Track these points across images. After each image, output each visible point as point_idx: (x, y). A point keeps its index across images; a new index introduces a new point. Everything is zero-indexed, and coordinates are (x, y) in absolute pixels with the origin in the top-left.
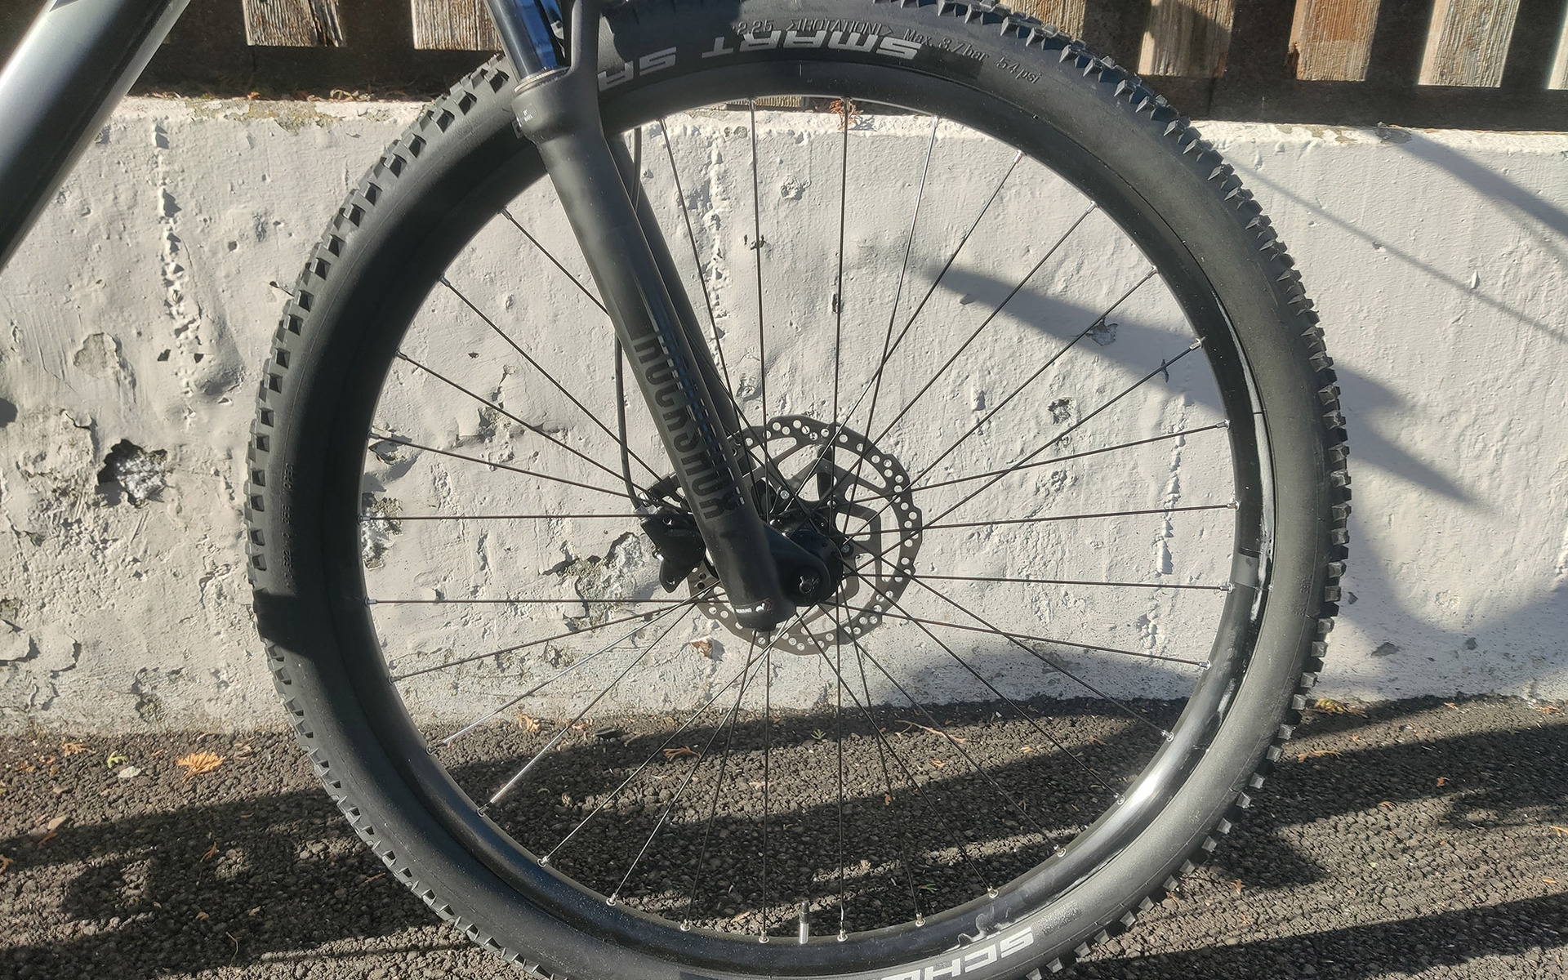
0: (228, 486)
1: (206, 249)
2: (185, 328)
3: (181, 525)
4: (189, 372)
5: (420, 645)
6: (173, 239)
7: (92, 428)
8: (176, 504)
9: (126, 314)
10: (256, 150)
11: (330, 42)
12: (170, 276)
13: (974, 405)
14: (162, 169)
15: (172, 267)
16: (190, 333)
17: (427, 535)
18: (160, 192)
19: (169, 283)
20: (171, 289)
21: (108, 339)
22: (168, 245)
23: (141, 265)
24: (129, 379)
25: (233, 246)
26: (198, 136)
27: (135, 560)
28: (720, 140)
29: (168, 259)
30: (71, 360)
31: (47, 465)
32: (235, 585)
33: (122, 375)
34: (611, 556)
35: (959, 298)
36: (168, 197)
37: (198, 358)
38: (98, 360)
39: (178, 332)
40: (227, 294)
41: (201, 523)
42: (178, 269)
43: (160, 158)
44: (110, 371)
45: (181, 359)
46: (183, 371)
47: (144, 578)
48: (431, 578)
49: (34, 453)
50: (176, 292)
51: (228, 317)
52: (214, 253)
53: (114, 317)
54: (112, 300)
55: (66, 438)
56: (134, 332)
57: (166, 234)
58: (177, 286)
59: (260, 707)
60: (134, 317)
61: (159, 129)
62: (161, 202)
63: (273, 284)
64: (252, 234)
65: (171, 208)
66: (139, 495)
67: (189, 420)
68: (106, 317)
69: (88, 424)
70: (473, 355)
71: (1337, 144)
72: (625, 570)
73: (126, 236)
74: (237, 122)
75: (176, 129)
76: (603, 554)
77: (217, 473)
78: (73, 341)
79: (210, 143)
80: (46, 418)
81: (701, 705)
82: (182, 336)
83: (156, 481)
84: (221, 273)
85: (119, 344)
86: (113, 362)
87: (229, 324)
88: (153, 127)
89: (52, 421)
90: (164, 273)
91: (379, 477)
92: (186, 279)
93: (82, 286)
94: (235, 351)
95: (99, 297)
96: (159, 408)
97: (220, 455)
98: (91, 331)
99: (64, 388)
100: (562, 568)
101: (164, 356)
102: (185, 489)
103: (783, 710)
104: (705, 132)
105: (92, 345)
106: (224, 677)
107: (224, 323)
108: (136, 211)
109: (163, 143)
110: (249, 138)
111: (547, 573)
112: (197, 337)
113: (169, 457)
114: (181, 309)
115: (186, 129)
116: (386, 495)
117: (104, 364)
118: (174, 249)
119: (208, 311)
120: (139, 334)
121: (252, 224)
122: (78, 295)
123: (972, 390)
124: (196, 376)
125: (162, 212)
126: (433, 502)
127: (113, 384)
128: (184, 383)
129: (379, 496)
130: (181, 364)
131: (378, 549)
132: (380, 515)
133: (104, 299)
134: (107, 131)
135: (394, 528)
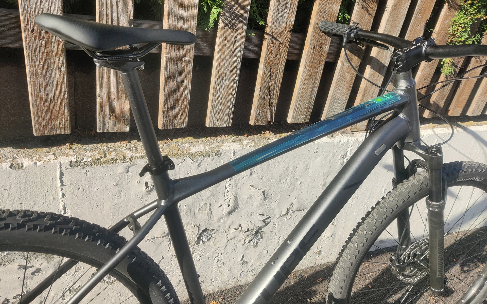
0: (227, 235)
1: (237, 179)
2: (228, 198)
3: (213, 246)
4: (226, 209)
5: (261, 263)
7: (198, 227)
8: (213, 241)
9: (214, 197)
11: (271, 123)
13: (383, 192)
15: (228, 184)
16: (228, 200)
17: (268, 238)
19: (226, 188)
20: (226, 190)
21: (208, 204)
23: (220, 185)
24: (211, 213)
25: (243, 177)
26: (243, 152)
27: (200, 256)
28: (352, 142)
30: (197, 210)
32: (222, 258)
33: (209, 212)
37: (229, 205)
38: (204, 210)
39: (225, 200)
40: (239, 189)
41: (218, 245)
42: (230, 185)
43: (232, 159)
44: (206, 212)
46: (224, 209)
47: (201, 260)
48: (267, 248)
50: (227, 190)
51: (238, 195)
52: (239, 180)
53: (211, 198)
54: (211, 194)
55: (191, 230)
56: (215, 201)
58: (228, 189)
59: (220, 285)
60: (215, 198)
61: (234, 152)
63: (251, 186)
64: (249, 174)
66: (206, 240)
67: (222, 220)
68: (209, 198)
69: (198, 226)
70: (289, 196)
71: (457, 132)
74: (253, 148)
75: (238, 151)
77: (225, 232)
78: (199, 206)
80: (187, 226)
81: (314, 265)
82: (226, 201)
83: (210, 236)
84: (239, 185)
85: (210, 205)
86: (208, 209)
87: (238, 196)
88: (233, 151)
89: (189, 226)
90: (226, 186)
91: (262, 227)
92: (231, 187)
93: (205, 192)
94: (238, 202)
96: (216, 219)
97: (227, 227)
98: (204, 203)
99: (194, 218)
101: (220, 206)
102: (217, 237)
103: (330, 262)
104: (350, 141)
105: (203, 206)
106: (213, 280)
107: (237, 196)
109: (234, 155)
112: (230, 201)
113: (215, 230)
114: (227, 194)
115: (240, 151)
116: (262, 231)
117: (205, 210)
118: (230, 180)
119: (234, 194)
120: (216, 202)
121: (250, 172)
122: (203, 194)
124: (228, 210)
126: (272, 230)
127: (206, 215)
128: (224, 212)
129: (260, 231)
130: (224, 207)
131: (257, 243)
132: (259, 235)
133: (210, 194)
134: (221, 154)
135: (262, 238)
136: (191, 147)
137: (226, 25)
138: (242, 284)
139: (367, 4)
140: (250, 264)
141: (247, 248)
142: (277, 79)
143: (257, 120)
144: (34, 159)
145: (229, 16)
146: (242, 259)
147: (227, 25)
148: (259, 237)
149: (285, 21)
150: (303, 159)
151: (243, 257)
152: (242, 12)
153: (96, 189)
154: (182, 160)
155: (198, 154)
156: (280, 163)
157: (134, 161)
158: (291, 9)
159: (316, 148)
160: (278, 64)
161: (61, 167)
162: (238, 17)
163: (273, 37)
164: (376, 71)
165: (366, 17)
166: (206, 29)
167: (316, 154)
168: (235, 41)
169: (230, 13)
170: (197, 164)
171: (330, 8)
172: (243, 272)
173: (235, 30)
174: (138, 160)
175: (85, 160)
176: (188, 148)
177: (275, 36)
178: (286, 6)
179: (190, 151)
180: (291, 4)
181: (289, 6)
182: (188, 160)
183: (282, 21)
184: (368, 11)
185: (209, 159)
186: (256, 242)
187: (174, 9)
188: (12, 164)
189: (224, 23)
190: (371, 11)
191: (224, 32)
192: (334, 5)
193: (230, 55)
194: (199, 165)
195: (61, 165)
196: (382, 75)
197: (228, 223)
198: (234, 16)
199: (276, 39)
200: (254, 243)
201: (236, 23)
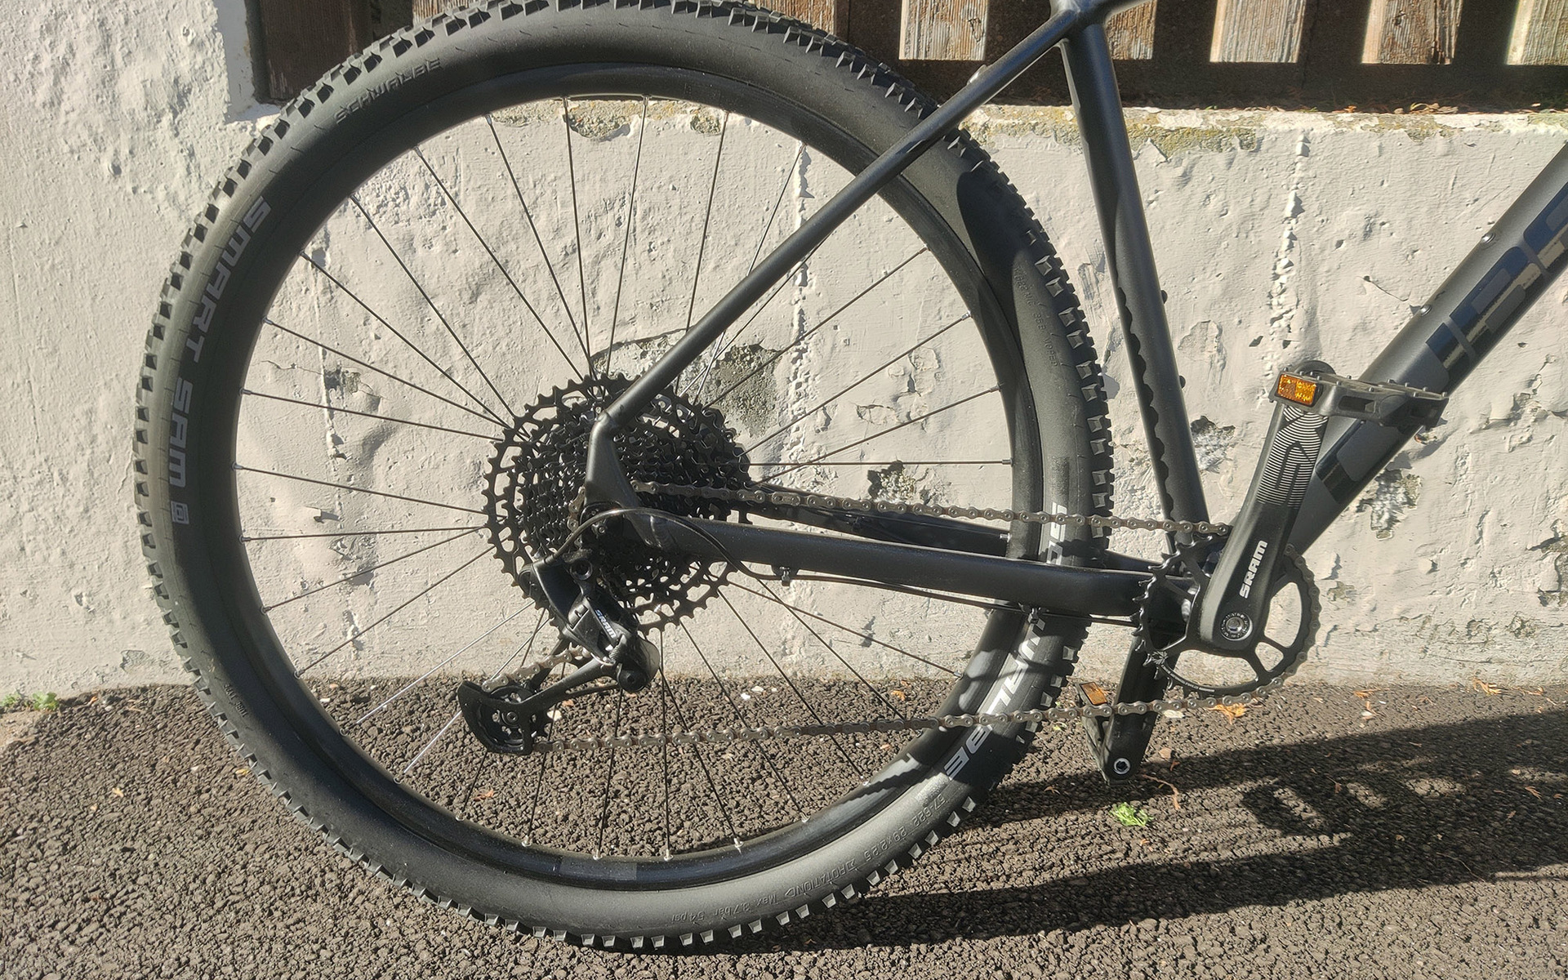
1: (1317, 246)
2: (1281, 317)
3: (1229, 494)
4: (1275, 357)
5: (1406, 611)
6: (1292, 237)
8: (1229, 475)
9: (1233, 304)
10: (1382, 158)
11: (1443, 60)
12: (1279, 271)
14: (1298, 175)
15: (1285, 262)
16: (1283, 323)
17: (1436, 509)
18: (1291, 196)
19: (1276, 277)
20: (1277, 283)
21: (1213, 326)
22: (1286, 242)
23: (1257, 260)
24: (1221, 362)
25: (1340, 243)
26: (1337, 146)
29: (1281, 256)
30: (1177, 344)
31: (1132, 438)
33: (1217, 357)
36: (1298, 200)
37: (1286, 344)
38: (1199, 345)
39: (1273, 320)
40: (1324, 287)
42: (1290, 264)
43: (1299, 166)
44: (1207, 355)
45: (1272, 346)
46: (1269, 357)
48: (1430, 549)
49: (1124, 427)
50: (1282, 284)
51: (1319, 308)
52: (1322, 250)
53: (1223, 306)
54: (1225, 292)
56: (1236, 320)
57: (1287, 233)
58: (1283, 279)
60: (1239, 307)
61: (1306, 140)
62: (1291, 205)
63: (1367, 278)
64: (1361, 233)
65: (1298, 210)
66: (1202, 466)
67: (1261, 400)
68: (1217, 306)
70: (1521, 345)
73: (1251, 234)
74: (1373, 133)
75: (1319, 140)
78: (1183, 327)
79: (1345, 151)
82: (1276, 324)
83: (1218, 454)
84: (1323, 269)
85: (1221, 331)
86: (1212, 347)
87: (1318, 314)
88: (1301, 138)
90: (1275, 268)
91: (1411, 455)
92: (1293, 273)
93: (1204, 279)
94: (1317, 338)
95: (1215, 287)
96: (1238, 389)
98: (1200, 320)
100: (1546, 545)
101: (1256, 343)
102: (1241, 462)
105: (1198, 331)
107: (1315, 314)
108: (1266, 212)
109: (1305, 152)
110: (1380, 147)
111: (1533, 549)
112: (1289, 326)
113: (1236, 433)
114: (1281, 301)
115: (1328, 140)
116: (1411, 472)
117: (1204, 348)
118: (1291, 246)
119: (1304, 304)
120: (1240, 322)
121: (1363, 224)
122: (1198, 287)
124: (1281, 361)
125: (1288, 213)
126: (1451, 479)
127: (1207, 366)
128: (1268, 367)
129: (1404, 473)
130: (1270, 349)
131: (1392, 521)
132: (1401, 490)
133: (1218, 291)
134: (1260, 141)
135: (1410, 503)
136: (1160, 116)
138: (1331, 682)
140: (1364, 604)
141: (1353, 533)
143: (1389, 44)
146: (1334, 576)
148: (1400, 498)
151: (1338, 567)
155: (1185, 136)
156: (1482, 202)
157: (993, 138)
170: (1179, 171)
172: (1335, 628)
174: (1004, 137)
176: (1153, 116)
179: (1159, 126)
182: (1152, 153)
185: (1220, 159)
186: (1386, 516)
194: (1184, 174)
200: (1380, 517)
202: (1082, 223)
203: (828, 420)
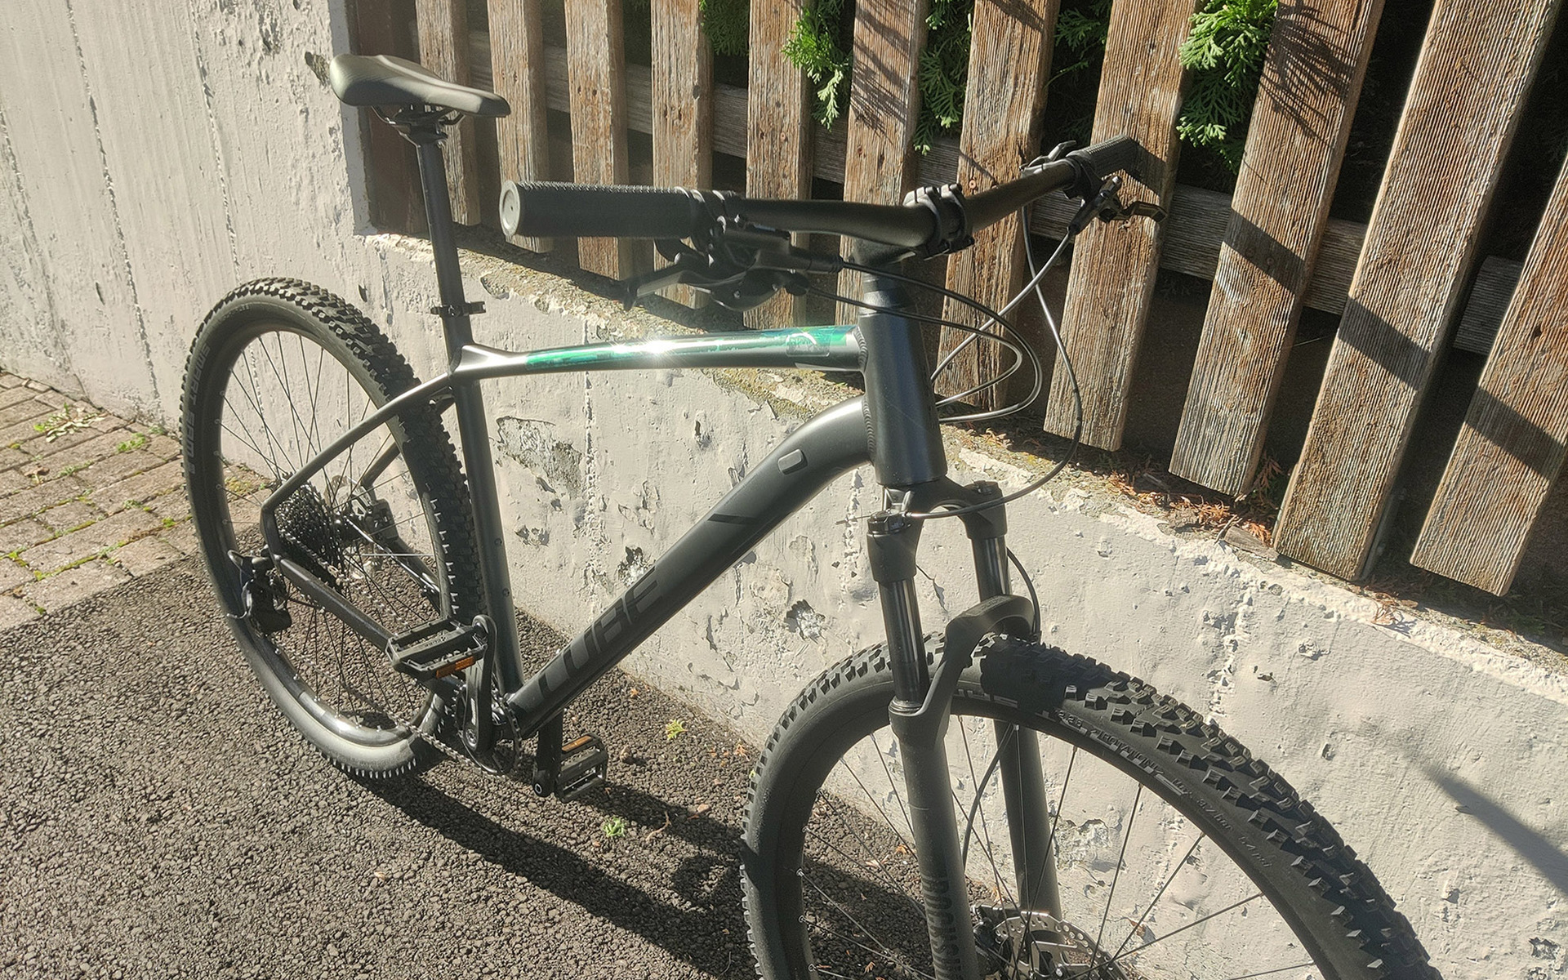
2: (851, 554)
4: (847, 581)
6: (856, 501)
7: (790, 586)
9: (821, 533)
12: (850, 521)
13: (1445, 895)
15: (852, 517)
19: (849, 525)
20: (849, 529)
21: (809, 542)
22: (852, 503)
23: (835, 508)
24: (815, 569)
27: (796, 669)
28: (1254, 589)
29: (851, 511)
30: (788, 545)
31: (765, 594)
33: (812, 564)
34: (1084, 828)
35: (1456, 805)
37: (854, 575)
38: (801, 551)
39: (847, 555)
42: (855, 520)
44: (806, 560)
45: (844, 571)
46: (844, 579)
49: (759, 585)
50: (851, 532)
53: (816, 531)
54: (816, 523)
55: (776, 585)
56: (823, 544)
57: (852, 497)
58: (852, 528)
59: (842, 786)
60: (824, 536)
62: (854, 478)
65: (859, 483)
66: (806, 634)
67: (841, 607)
68: (812, 529)
69: (789, 583)
72: (1092, 843)
76: (1079, 823)
77: (849, 643)
80: (769, 569)
82: (849, 557)
83: (816, 630)
85: (814, 547)
86: (809, 555)
89: (772, 572)
90: (847, 518)
92: (858, 527)
95: (810, 516)
96: (827, 592)
97: (854, 635)
98: (802, 534)
99: (781, 558)
101: (835, 565)
102: (830, 644)
104: (1244, 578)
105: (800, 541)
112: (856, 563)
113: (826, 621)
114: (852, 543)
117: (804, 554)
118: (855, 508)
120: (826, 546)
123: (1447, 882)
124: (850, 585)
127: (806, 567)
128: (842, 585)
130: (844, 574)
133: (811, 519)
136: (780, 385)
137: (860, 117)
139: (1295, 95)
142: (993, 281)
144: (564, 303)
145: (866, 96)
147: (862, 116)
149: (1003, 121)
150: (1059, 555)
152: (893, 89)
153: (627, 395)
154: (755, 405)
155: (788, 405)
158: (1019, 93)
159: (1101, 539)
160: (993, 240)
161: (586, 332)
162: (883, 100)
163: (973, 164)
164: (1369, 354)
165: (1297, 143)
166: (823, 121)
167: (1106, 562)
168: (881, 158)
169: (866, 88)
170: (784, 428)
171: (1144, 96)
173: (878, 131)
175: (615, 333)
176: (776, 383)
177: (978, 159)
178: (1003, 82)
179: (774, 393)
180: (1016, 78)
181: (1011, 82)
182: (767, 409)
183: (996, 122)
184: (1299, 120)
187: (760, 71)
188: (539, 300)
189: (856, 111)
190: (1317, 126)
191: (857, 132)
192: (1156, 91)
193: (871, 190)
194: (787, 432)
195: (586, 327)
196: (1403, 379)
197: (854, 620)
198: (874, 96)
199: (982, 170)
201: (881, 115)
202: (730, 441)
203: (605, 506)
